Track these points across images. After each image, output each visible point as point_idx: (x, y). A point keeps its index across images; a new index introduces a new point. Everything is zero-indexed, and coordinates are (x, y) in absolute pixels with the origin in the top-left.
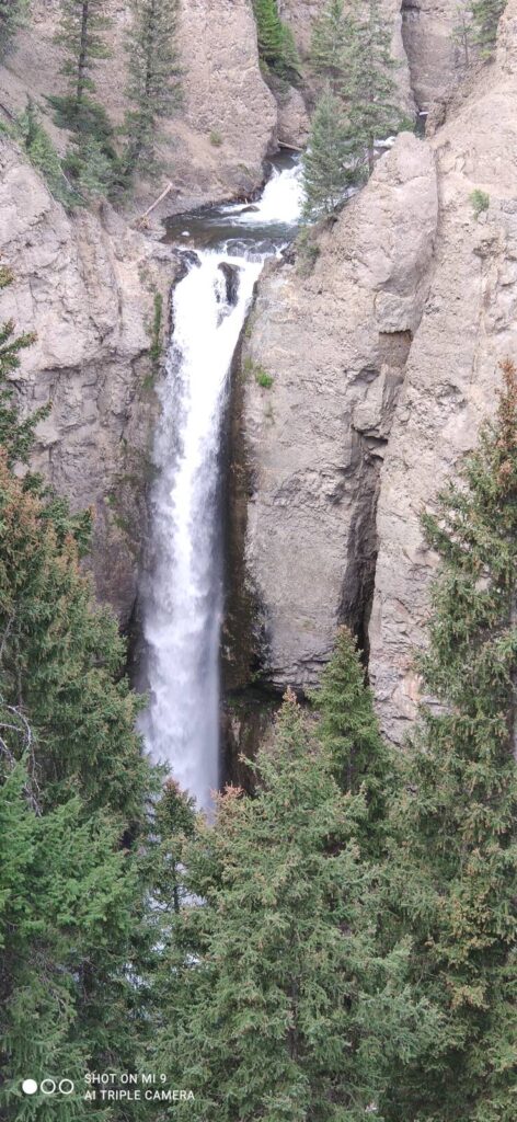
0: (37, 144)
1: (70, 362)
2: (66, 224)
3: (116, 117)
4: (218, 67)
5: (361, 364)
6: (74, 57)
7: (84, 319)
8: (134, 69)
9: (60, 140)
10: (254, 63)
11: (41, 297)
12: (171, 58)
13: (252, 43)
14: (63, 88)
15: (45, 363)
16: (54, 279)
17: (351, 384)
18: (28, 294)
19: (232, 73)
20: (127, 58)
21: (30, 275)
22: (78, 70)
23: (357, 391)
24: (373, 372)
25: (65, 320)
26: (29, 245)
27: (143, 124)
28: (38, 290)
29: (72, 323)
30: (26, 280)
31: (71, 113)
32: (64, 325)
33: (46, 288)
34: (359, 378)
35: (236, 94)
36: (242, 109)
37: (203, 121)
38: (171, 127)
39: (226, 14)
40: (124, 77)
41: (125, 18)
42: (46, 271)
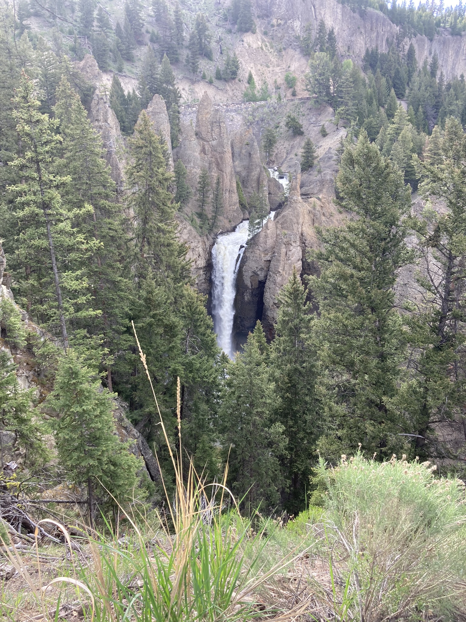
0: (194, 221)
2: (199, 238)
3: (210, 216)
4: (230, 206)
5: (260, 267)
6: (201, 204)
8: (213, 206)
9: (198, 221)
10: (238, 205)
12: (221, 204)
13: (238, 201)
14: (199, 210)
16: (197, 249)
19: (233, 207)
20: (212, 204)
22: (202, 207)
25: (200, 258)
26: (192, 242)
27: (215, 218)
31: (200, 215)
34: (259, 270)
35: (234, 211)
36: (235, 215)
37: (227, 217)
38: (221, 218)
39: (232, 195)
40: (211, 208)
41: (212, 196)
42: (195, 248)
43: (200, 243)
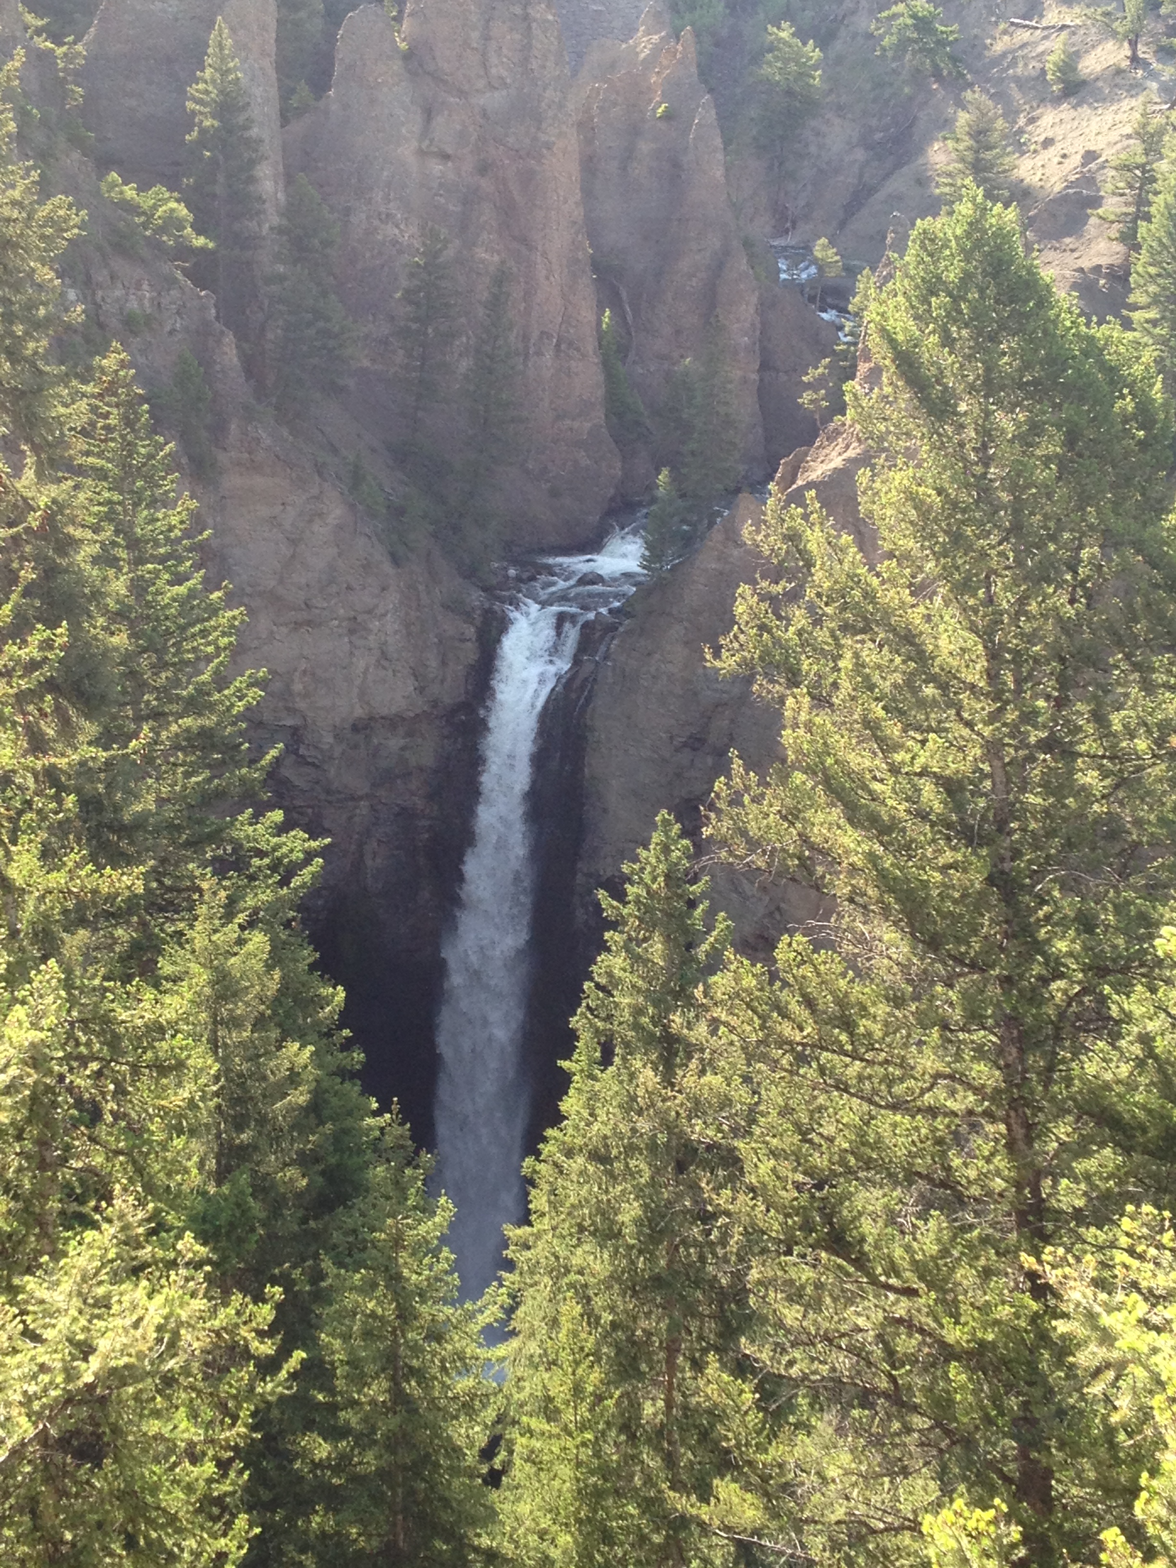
0: (364, 483)
1: (385, 712)
2: (390, 570)
4: (558, 418)
6: (410, 400)
7: (403, 667)
8: (472, 414)
9: (387, 482)
10: (599, 416)
11: (360, 642)
12: (511, 405)
13: (600, 392)
14: (398, 431)
15: (359, 712)
16: (374, 625)
17: (677, 750)
18: (346, 640)
19: (576, 425)
21: (349, 619)
23: (685, 757)
24: (699, 740)
25: (384, 668)
26: (349, 588)
28: (356, 636)
29: (390, 671)
30: (344, 624)
31: (404, 456)
32: (382, 673)
33: (365, 634)
34: (685, 745)
35: (579, 446)
36: (583, 462)
37: (542, 472)
38: (508, 474)
39: (573, 364)
40: (463, 422)
41: (465, 365)
42: (366, 616)
43: (392, 598)
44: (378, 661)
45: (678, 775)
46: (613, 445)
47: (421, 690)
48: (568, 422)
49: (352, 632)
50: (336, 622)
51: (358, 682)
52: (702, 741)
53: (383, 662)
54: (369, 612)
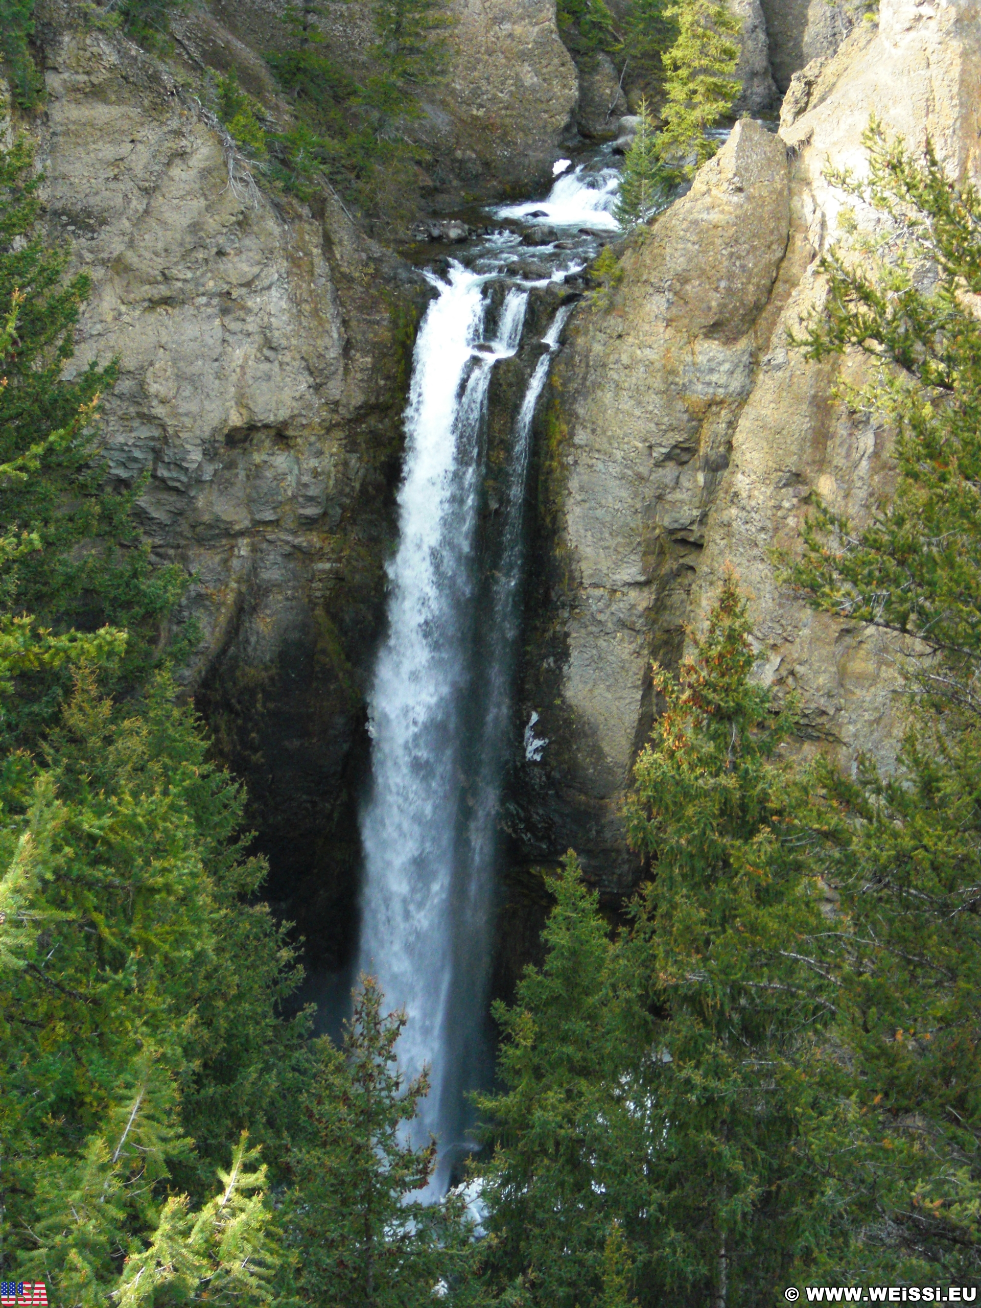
1: (269, 418)
2: (274, 227)
5: (672, 438)
7: (293, 359)
10: (548, 17)
11: (234, 326)
15: (236, 419)
16: (254, 302)
17: (658, 464)
18: (217, 322)
21: (220, 295)
23: (669, 472)
24: (687, 450)
28: (231, 317)
29: (276, 363)
30: (215, 301)
32: (265, 366)
33: (242, 314)
35: (523, 56)
36: (529, 79)
40: (368, 29)
42: (244, 291)
43: (278, 266)
44: (260, 350)
45: (660, 498)
46: (568, 56)
47: (317, 388)
48: (507, 27)
49: (225, 311)
50: (203, 300)
51: (234, 378)
52: (691, 451)
53: (266, 352)
54: (248, 284)
